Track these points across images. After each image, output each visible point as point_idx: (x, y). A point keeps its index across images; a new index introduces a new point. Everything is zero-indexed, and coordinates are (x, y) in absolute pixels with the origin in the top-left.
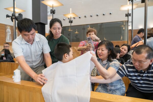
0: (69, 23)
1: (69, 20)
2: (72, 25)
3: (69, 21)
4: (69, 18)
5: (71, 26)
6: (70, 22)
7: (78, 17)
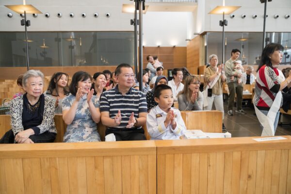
0: (22, 24)
1: (21, 19)
2: (28, 30)
3: (22, 21)
4: (21, 15)
5: (25, 32)
6: (24, 23)
7: (44, 15)
